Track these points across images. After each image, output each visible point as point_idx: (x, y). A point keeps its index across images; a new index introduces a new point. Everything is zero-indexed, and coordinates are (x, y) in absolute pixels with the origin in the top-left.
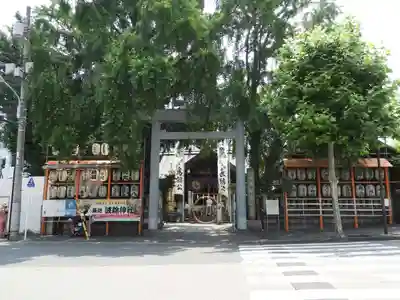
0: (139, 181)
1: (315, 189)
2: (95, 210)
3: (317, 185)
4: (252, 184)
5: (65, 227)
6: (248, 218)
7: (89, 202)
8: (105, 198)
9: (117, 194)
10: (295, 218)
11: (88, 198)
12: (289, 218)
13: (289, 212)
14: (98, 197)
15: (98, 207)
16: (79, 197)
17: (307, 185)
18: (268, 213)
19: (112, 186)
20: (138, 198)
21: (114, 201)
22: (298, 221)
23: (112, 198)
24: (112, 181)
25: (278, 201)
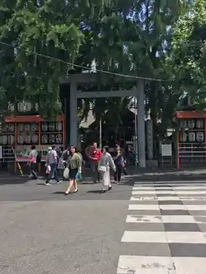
0: (62, 131)
3: (204, 132)
4: (150, 132)
5: (9, 166)
6: (147, 158)
7: (25, 147)
8: (37, 144)
9: (46, 141)
10: (185, 158)
11: (25, 144)
12: (180, 158)
13: (180, 154)
14: (31, 144)
17: (196, 132)
18: (163, 155)
19: (42, 135)
20: (62, 144)
21: (44, 146)
22: (187, 161)
23: (42, 144)
24: (42, 131)
25: (171, 145)
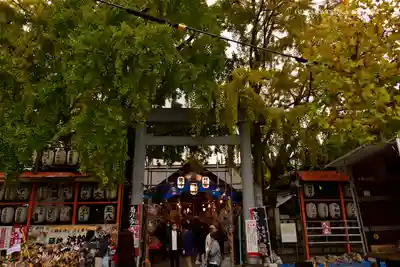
0: (116, 199)
1: (338, 208)
2: (52, 241)
3: (339, 203)
7: (45, 229)
8: (69, 223)
9: (86, 217)
10: (315, 246)
11: (45, 223)
12: (310, 247)
13: (310, 239)
14: (58, 222)
15: (57, 236)
16: (33, 223)
18: (283, 241)
19: (79, 206)
20: (113, 222)
21: (81, 227)
22: (319, 250)
23: (78, 223)
24: (79, 199)
25: (294, 225)
